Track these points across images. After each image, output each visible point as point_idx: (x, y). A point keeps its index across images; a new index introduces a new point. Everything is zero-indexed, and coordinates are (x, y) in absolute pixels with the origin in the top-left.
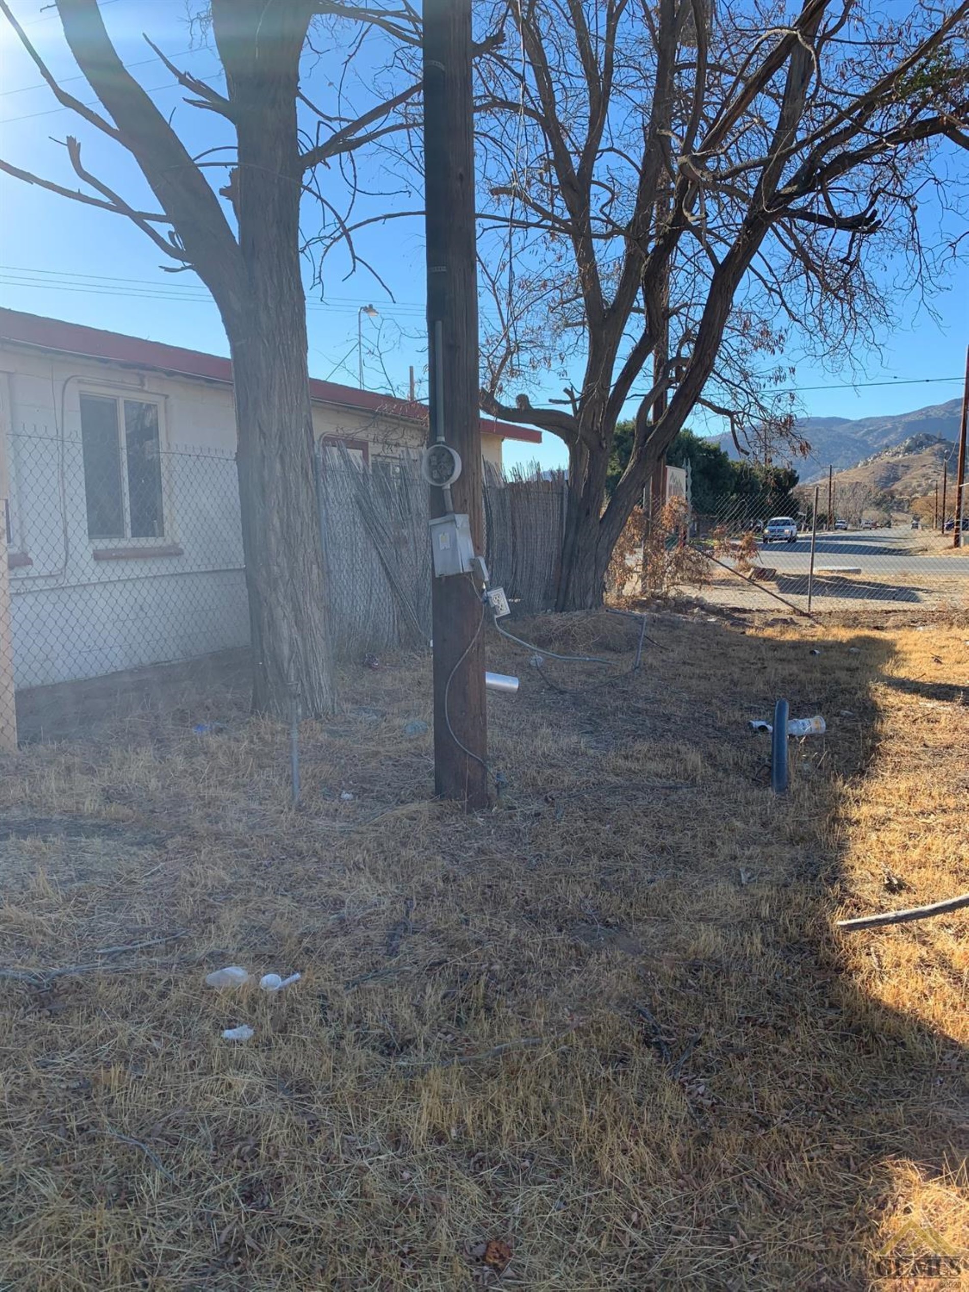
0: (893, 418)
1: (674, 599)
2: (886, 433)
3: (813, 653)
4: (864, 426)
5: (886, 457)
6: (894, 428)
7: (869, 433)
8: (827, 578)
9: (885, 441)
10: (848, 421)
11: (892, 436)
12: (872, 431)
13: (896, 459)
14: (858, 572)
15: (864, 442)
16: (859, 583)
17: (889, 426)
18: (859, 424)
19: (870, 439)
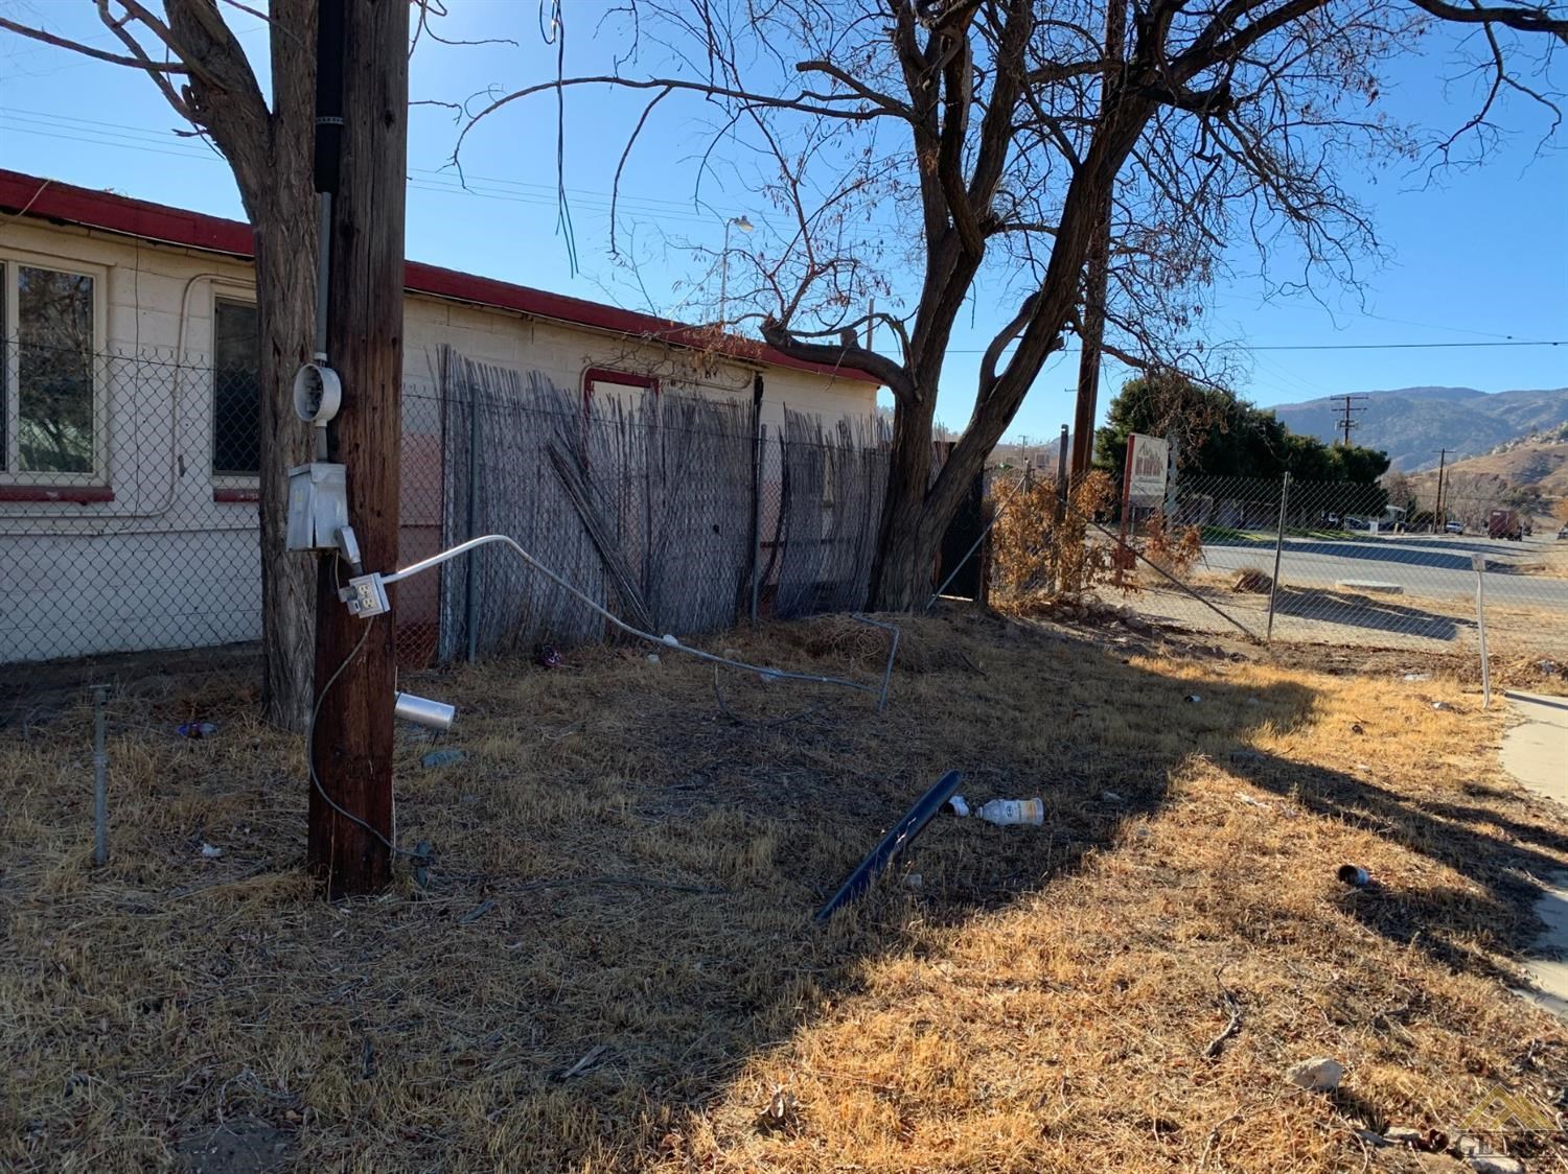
0: (1547, 392)
1: (1089, 607)
2: (1535, 412)
3: (1189, 699)
4: (1503, 402)
5: (1533, 444)
6: (1547, 407)
7: (1510, 411)
8: (1342, 596)
9: (1533, 423)
10: (1483, 394)
11: (1544, 417)
12: (1515, 409)
13: (1546, 446)
14: (1397, 590)
15: (1504, 423)
16: (1388, 607)
17: (1541, 402)
18: (1498, 399)
19: (1512, 419)
